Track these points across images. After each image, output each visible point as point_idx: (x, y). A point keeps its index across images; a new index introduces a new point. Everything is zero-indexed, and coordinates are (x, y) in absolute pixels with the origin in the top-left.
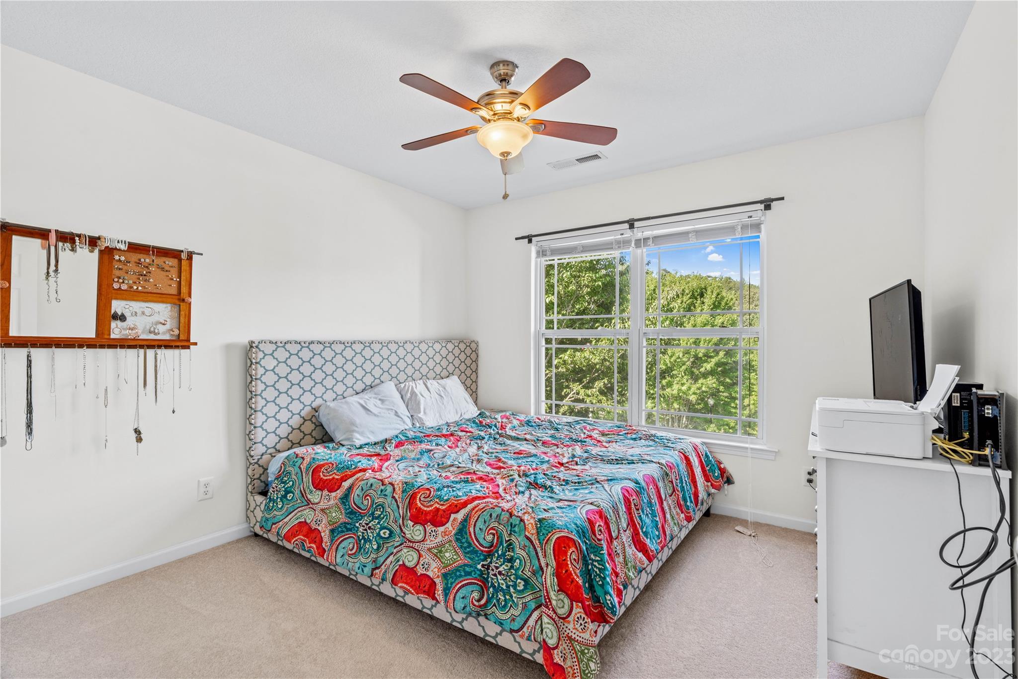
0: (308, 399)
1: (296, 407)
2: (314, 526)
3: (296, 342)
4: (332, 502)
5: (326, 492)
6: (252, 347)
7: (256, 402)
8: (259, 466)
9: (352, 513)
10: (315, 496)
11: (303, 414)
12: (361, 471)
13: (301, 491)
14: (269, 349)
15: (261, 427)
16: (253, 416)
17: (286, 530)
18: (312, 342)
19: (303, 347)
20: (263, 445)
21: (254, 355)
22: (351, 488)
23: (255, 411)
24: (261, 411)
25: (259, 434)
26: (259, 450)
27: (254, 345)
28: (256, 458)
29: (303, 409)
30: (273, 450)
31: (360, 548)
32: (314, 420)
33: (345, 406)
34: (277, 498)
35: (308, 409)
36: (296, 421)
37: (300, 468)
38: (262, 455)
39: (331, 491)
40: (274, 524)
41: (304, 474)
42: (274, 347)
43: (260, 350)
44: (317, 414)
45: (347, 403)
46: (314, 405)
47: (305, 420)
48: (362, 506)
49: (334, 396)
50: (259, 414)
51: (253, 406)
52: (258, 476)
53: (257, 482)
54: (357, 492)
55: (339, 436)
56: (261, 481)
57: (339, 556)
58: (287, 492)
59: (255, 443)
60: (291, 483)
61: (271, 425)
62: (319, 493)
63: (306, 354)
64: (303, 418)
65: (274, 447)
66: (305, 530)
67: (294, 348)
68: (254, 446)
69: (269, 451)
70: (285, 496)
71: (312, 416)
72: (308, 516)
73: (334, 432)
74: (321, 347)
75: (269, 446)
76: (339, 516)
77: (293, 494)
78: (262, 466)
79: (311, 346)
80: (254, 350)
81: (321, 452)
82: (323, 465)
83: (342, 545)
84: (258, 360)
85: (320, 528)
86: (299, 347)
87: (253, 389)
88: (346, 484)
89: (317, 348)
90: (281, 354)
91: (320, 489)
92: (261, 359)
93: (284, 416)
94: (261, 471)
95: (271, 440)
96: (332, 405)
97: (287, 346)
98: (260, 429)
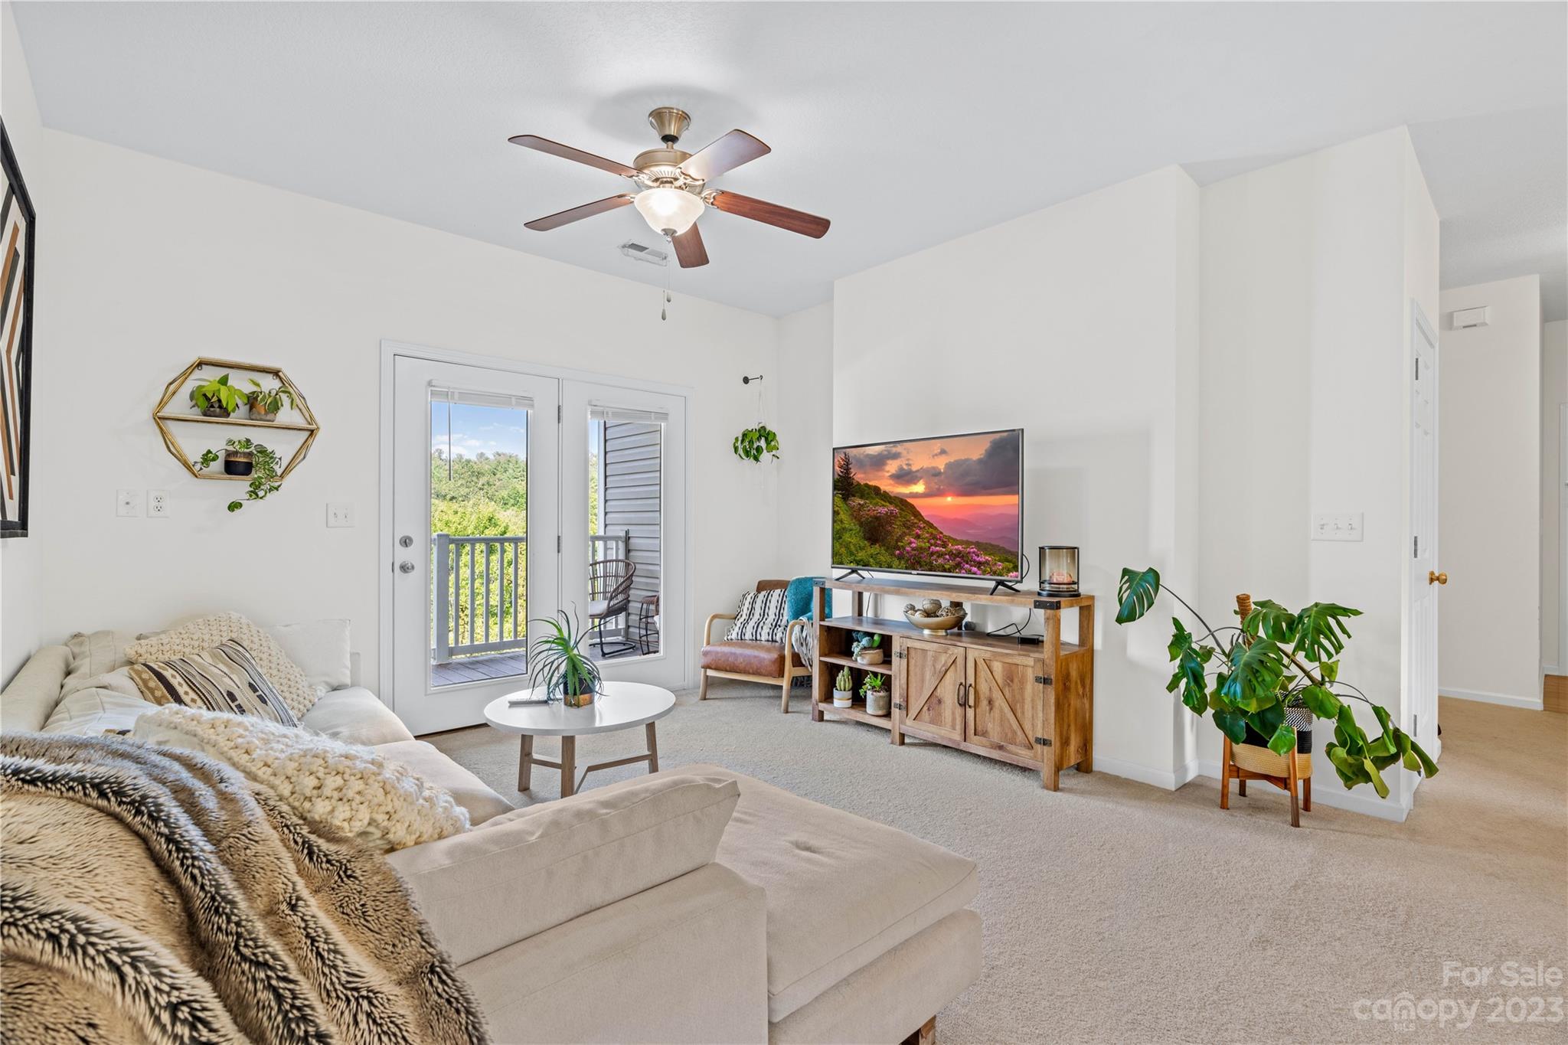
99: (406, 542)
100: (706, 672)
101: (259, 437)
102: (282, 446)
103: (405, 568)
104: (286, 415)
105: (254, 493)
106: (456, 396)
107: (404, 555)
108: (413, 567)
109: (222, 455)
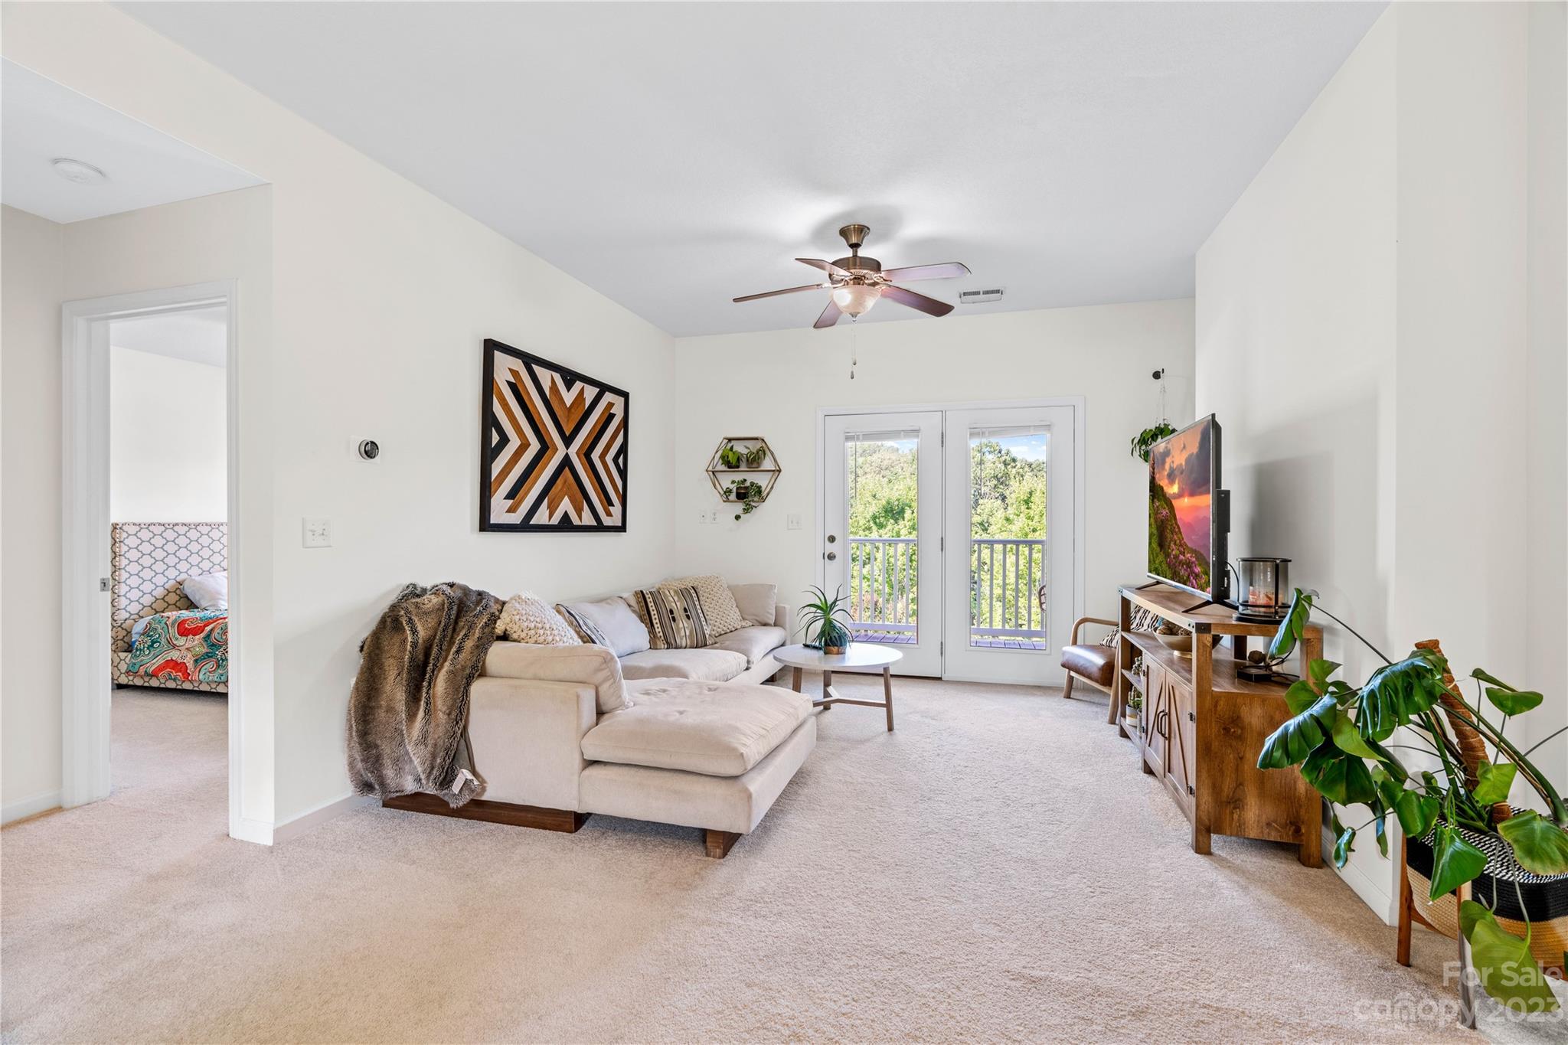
0: (172, 573)
1: (160, 580)
2: (179, 661)
3: (160, 524)
4: (196, 642)
5: (190, 636)
6: (115, 528)
7: (119, 575)
8: (123, 629)
9: (213, 645)
10: (181, 641)
11: (166, 586)
12: (221, 619)
13: (167, 639)
14: (133, 530)
15: (124, 596)
16: (116, 587)
17: (153, 668)
18: (177, 524)
19: (167, 528)
20: (126, 611)
21: (118, 536)
22: (212, 630)
23: (119, 583)
24: (124, 582)
25: (123, 602)
26: (123, 615)
27: (118, 527)
28: (119, 623)
29: (167, 582)
30: (136, 616)
31: (218, 666)
32: (178, 591)
33: (211, 579)
34: (144, 648)
35: (172, 582)
36: (159, 592)
37: (166, 624)
38: (126, 620)
39: (194, 635)
40: (141, 666)
41: (170, 628)
42: (138, 528)
43: (124, 531)
44: (182, 587)
45: (212, 576)
46: (178, 579)
47: (169, 592)
48: (221, 640)
49: (200, 571)
50: (123, 585)
51: (117, 578)
52: (122, 637)
53: (120, 643)
54: (217, 631)
55: (204, 604)
56: (125, 642)
57: (201, 675)
58: (153, 642)
59: (119, 609)
60: (157, 636)
61: (135, 594)
62: (185, 638)
63: (170, 535)
64: (167, 590)
65: (138, 614)
66: (171, 665)
67: (158, 530)
68: (118, 612)
69: (132, 617)
70: (152, 646)
71: (177, 589)
72: (174, 655)
73: (199, 601)
74: (186, 528)
75: (132, 613)
76: (202, 650)
77: (160, 643)
78: (126, 630)
79: (176, 528)
80: (118, 531)
81: (185, 614)
82: (187, 620)
83: (204, 668)
84: (122, 540)
85: (185, 661)
86: (163, 528)
87: (117, 564)
88: (208, 629)
89: (182, 530)
90: (145, 535)
91: (185, 636)
92: (125, 539)
93: (147, 587)
94: (125, 633)
95: (134, 608)
96: (198, 579)
97: (151, 528)
98: (124, 598)
99: (832, 539)
100: (1069, 672)
101: (751, 478)
102: (762, 480)
103: (831, 557)
104: (767, 464)
105: (746, 511)
106: (861, 438)
107: (831, 548)
108: (835, 557)
109: (735, 490)
